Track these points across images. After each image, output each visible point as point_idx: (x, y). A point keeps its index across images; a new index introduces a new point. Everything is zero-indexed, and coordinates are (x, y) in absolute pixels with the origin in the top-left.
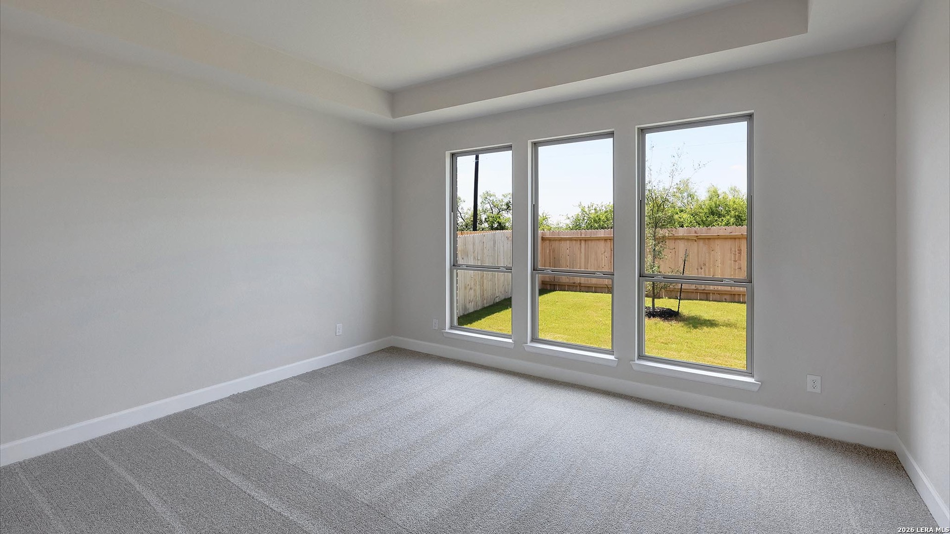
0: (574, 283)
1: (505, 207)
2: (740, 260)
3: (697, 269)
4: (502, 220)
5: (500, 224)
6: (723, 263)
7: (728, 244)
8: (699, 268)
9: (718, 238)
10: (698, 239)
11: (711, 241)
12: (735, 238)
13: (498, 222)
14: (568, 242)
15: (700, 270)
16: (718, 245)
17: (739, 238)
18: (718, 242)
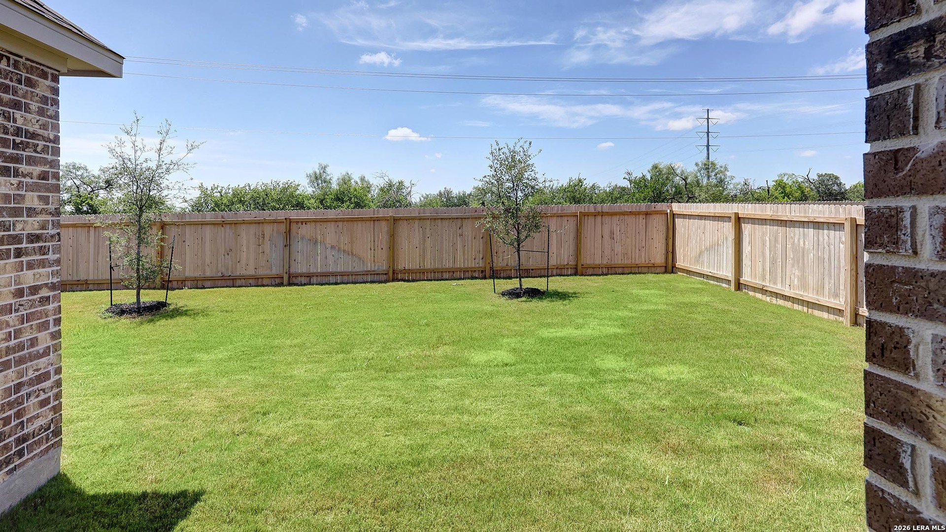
0: (78, 281)
1: (103, 184)
2: (264, 244)
3: (224, 255)
4: (95, 202)
5: (91, 206)
6: (248, 248)
7: (253, 229)
8: (226, 254)
9: (244, 223)
10: (223, 224)
11: (237, 225)
12: (259, 223)
13: (88, 204)
14: (71, 229)
15: (226, 255)
16: (243, 230)
17: (263, 223)
18: (244, 226)
